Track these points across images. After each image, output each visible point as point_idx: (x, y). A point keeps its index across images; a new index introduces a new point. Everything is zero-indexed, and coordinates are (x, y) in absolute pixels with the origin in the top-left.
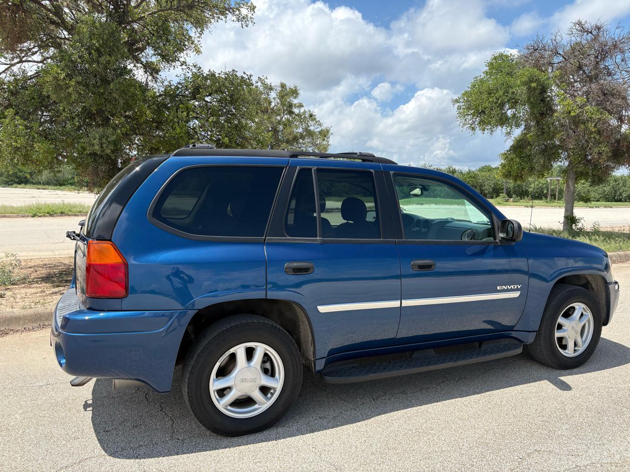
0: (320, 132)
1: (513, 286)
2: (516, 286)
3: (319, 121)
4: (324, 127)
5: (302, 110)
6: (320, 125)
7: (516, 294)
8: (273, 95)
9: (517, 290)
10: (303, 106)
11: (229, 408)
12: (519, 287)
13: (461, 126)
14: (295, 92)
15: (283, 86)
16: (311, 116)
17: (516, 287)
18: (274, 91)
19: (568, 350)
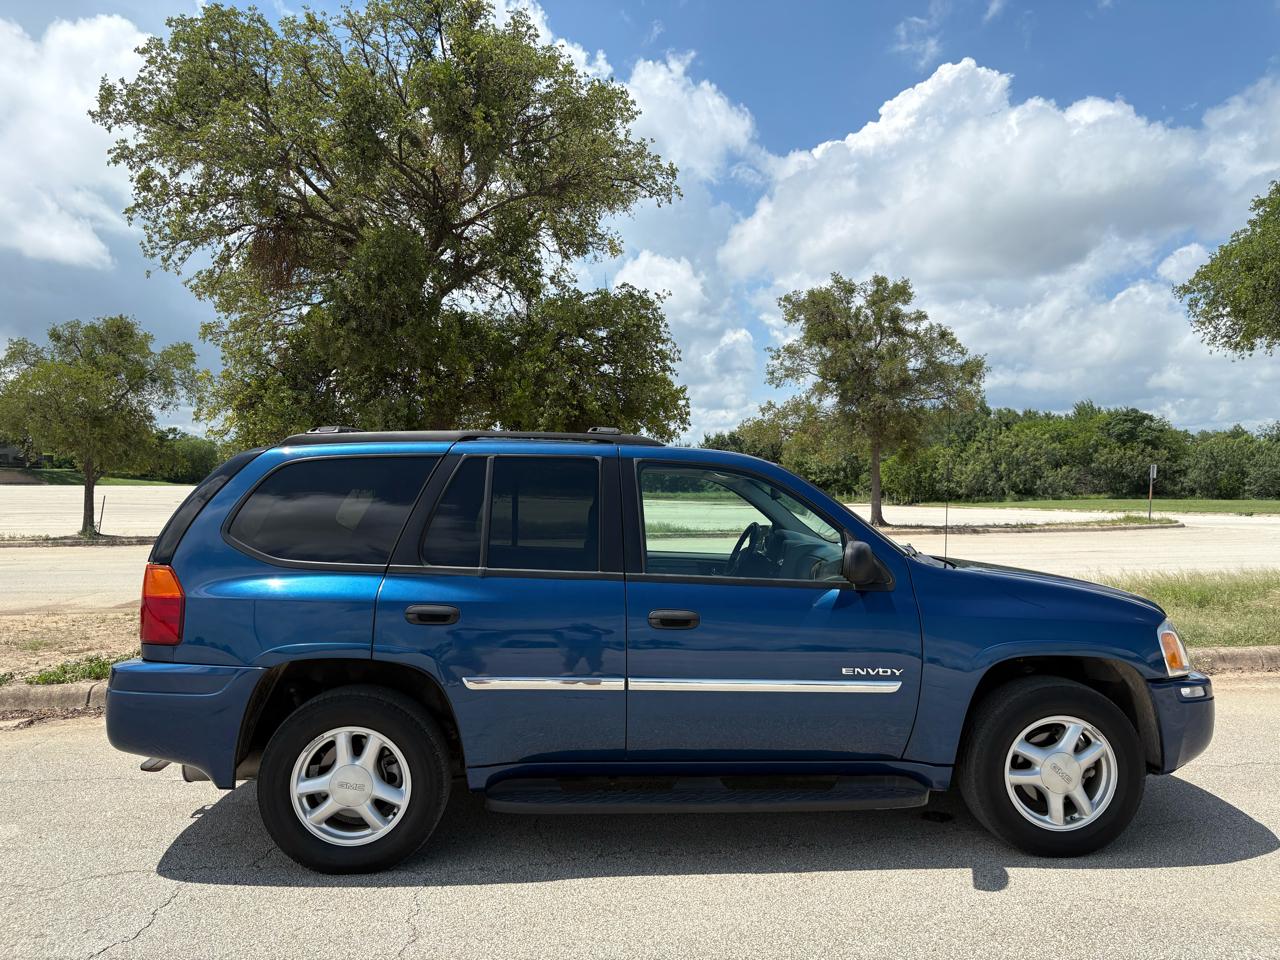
0: (962, 368)
1: (881, 670)
2: (889, 671)
3: (960, 345)
4: (971, 355)
5: (924, 325)
6: (963, 352)
7: (893, 687)
8: (858, 301)
9: (892, 678)
10: (925, 317)
11: (324, 826)
12: (898, 673)
13: (1207, 341)
14: (903, 292)
15: (879, 281)
16: (943, 335)
17: (889, 673)
18: (862, 294)
19: (1051, 817)
